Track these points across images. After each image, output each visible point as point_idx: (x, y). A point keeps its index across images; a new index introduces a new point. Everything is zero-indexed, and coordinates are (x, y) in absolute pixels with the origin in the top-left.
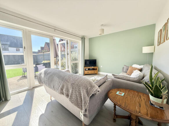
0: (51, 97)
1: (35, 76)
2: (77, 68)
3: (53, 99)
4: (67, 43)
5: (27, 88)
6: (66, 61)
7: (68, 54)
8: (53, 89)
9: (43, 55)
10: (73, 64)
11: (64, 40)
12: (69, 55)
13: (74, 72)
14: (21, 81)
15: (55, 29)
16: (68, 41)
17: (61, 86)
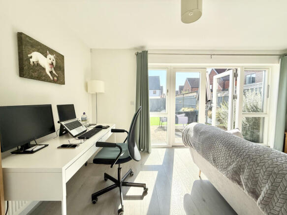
0: (200, 171)
1: (177, 130)
2: (258, 129)
3: (205, 178)
4: (235, 75)
5: (166, 144)
6: (229, 112)
7: (234, 97)
8: (214, 164)
9: (183, 99)
10: (247, 119)
11: (229, 70)
12: (238, 101)
13: (248, 137)
14: (158, 132)
15: (211, 55)
16: (237, 70)
17: (234, 165)
